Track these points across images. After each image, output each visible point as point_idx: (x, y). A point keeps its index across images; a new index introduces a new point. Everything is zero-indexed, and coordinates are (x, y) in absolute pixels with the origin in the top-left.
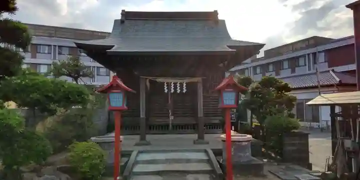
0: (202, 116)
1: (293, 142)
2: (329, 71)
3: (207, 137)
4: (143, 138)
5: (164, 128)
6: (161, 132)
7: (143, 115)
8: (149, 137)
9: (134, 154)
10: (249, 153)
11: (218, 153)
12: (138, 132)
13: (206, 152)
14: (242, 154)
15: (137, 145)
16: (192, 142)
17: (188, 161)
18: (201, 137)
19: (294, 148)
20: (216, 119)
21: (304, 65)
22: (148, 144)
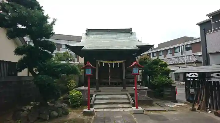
0: (125, 78)
1: (168, 90)
2: (191, 55)
3: (127, 88)
4: (97, 89)
5: (107, 85)
6: (106, 86)
7: (97, 78)
8: (100, 88)
9: (94, 96)
10: (146, 95)
11: (132, 95)
12: (95, 86)
13: (127, 95)
14: (143, 96)
15: (95, 92)
16: (121, 91)
17: (119, 99)
18: (124, 88)
19: (169, 93)
20: (132, 80)
21: (179, 51)
22: (100, 91)
